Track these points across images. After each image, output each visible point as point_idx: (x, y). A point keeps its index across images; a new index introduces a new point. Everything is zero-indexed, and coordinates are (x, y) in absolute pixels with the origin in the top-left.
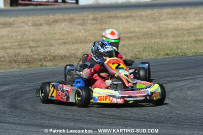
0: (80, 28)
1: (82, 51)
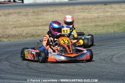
0: (25, 17)
1: (26, 32)
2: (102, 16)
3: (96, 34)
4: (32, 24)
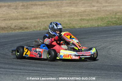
0: (14, 11)
1: (15, 25)
2: (88, 10)
4: (21, 17)
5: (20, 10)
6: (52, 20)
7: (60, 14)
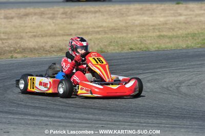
2: (171, 21)
3: (159, 49)
5: (59, 21)
6: (112, 37)
7: (125, 27)
